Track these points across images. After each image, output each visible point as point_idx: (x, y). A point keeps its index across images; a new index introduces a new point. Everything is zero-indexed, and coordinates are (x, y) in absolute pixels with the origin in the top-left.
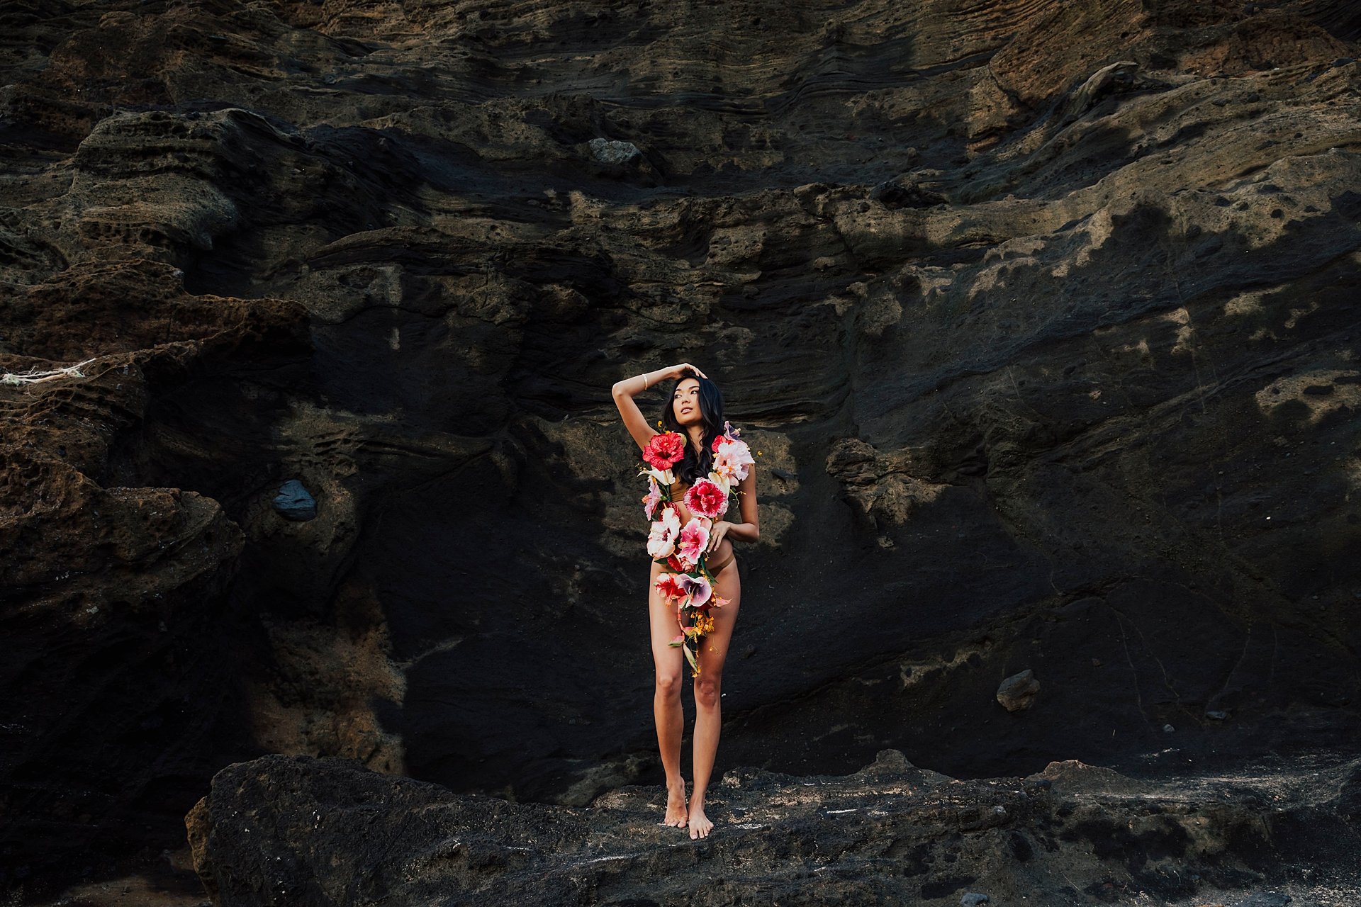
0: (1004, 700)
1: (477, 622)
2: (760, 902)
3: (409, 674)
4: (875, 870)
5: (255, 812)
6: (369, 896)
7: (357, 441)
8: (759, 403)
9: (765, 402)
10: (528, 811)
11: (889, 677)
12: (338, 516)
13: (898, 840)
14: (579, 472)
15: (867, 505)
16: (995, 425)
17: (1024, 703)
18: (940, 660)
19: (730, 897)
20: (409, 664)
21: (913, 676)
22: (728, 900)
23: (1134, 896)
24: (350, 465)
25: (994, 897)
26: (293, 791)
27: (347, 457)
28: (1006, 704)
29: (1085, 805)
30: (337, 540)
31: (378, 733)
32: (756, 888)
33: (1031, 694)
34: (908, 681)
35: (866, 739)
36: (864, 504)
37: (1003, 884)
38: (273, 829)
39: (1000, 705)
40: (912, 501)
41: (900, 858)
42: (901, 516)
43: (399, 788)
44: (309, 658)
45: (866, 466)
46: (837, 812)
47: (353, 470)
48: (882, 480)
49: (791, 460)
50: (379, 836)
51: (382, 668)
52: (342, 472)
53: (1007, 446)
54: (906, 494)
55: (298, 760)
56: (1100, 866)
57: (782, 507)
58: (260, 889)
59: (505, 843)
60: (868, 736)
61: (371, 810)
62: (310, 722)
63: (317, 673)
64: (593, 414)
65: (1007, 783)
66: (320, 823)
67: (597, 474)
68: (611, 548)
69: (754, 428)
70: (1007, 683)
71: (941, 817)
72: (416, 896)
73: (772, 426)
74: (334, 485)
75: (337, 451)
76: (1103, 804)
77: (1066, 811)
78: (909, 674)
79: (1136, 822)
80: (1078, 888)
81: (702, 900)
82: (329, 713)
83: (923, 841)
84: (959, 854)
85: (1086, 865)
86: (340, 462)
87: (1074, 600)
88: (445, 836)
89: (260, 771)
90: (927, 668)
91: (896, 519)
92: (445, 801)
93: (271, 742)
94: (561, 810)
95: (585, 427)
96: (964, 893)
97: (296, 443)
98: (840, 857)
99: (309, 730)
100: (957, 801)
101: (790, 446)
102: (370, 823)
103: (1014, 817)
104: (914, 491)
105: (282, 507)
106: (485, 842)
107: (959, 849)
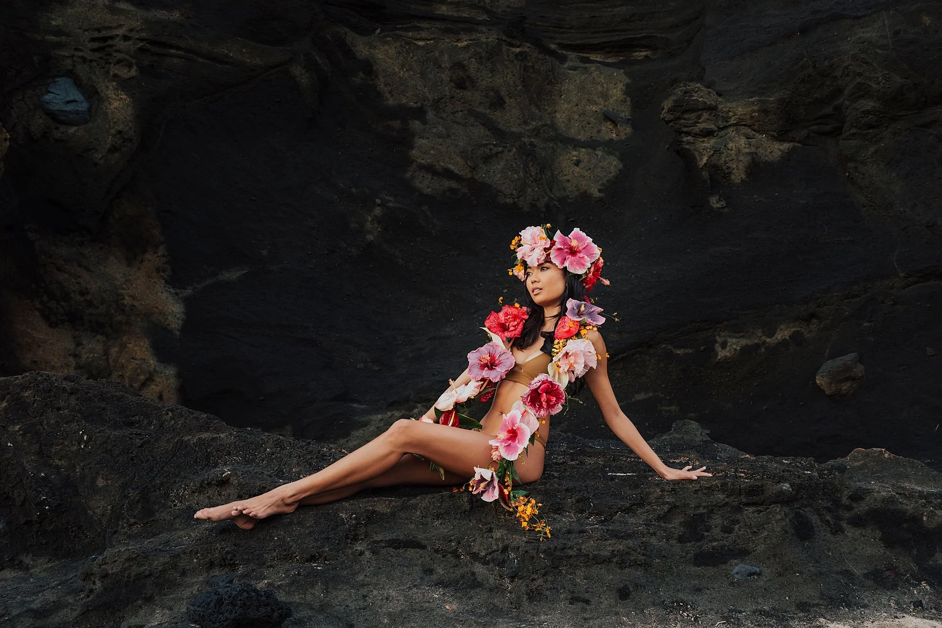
0: (823, 383)
1: (264, 253)
2: (526, 552)
3: (188, 302)
4: (649, 533)
5: (18, 427)
6: (135, 517)
7: (137, 39)
8: (597, 32)
9: (604, 32)
10: (302, 447)
11: (702, 348)
12: (115, 123)
13: (676, 507)
14: (388, 95)
15: (702, 159)
16: (858, 80)
17: (845, 388)
18: (760, 334)
19: (498, 545)
20: (189, 291)
21: (728, 348)
22: (495, 547)
23: (915, 586)
24: (130, 66)
25: (766, 571)
26: (59, 409)
27: (126, 57)
28: (825, 387)
29: (879, 492)
30: (113, 149)
31: (152, 362)
32: (524, 539)
33: (854, 379)
34: (722, 354)
35: (670, 410)
36: (698, 158)
37: (777, 560)
38: (37, 445)
39: (819, 389)
40: (753, 159)
41: (676, 524)
42: (738, 175)
43: (170, 414)
44: (79, 277)
45: (705, 115)
46: (618, 474)
47: (133, 72)
48: (722, 133)
49: (625, 102)
50: (148, 461)
51: (159, 294)
52: (120, 73)
53: (869, 104)
54: (747, 150)
55: (65, 379)
56: (885, 553)
57: (610, 153)
58: (23, 504)
59: (277, 475)
60: (673, 408)
61: (140, 435)
62: (79, 344)
63: (88, 293)
64: (408, 30)
65: (801, 463)
66: (87, 443)
67: (408, 100)
68: (417, 183)
69: (587, 60)
70: (829, 365)
71: (723, 488)
72: (183, 521)
73: (610, 60)
74: (111, 87)
75: (115, 48)
76: (900, 494)
77: (857, 496)
78: (724, 346)
79: (932, 515)
80: (857, 572)
81: (470, 546)
82: (99, 337)
83: (702, 510)
84: (737, 526)
85: (869, 551)
86: (119, 62)
87: (916, 283)
88: (216, 465)
89: (24, 388)
90: (744, 342)
91: (733, 177)
92: (218, 430)
93: (36, 362)
94: (336, 449)
95: (398, 44)
96: (736, 565)
97: (68, 35)
98: (615, 518)
99: (77, 353)
100: (743, 475)
101: (627, 85)
102: (139, 447)
103: (799, 496)
104: (757, 148)
105: (51, 108)
106: (256, 473)
107: (738, 522)
